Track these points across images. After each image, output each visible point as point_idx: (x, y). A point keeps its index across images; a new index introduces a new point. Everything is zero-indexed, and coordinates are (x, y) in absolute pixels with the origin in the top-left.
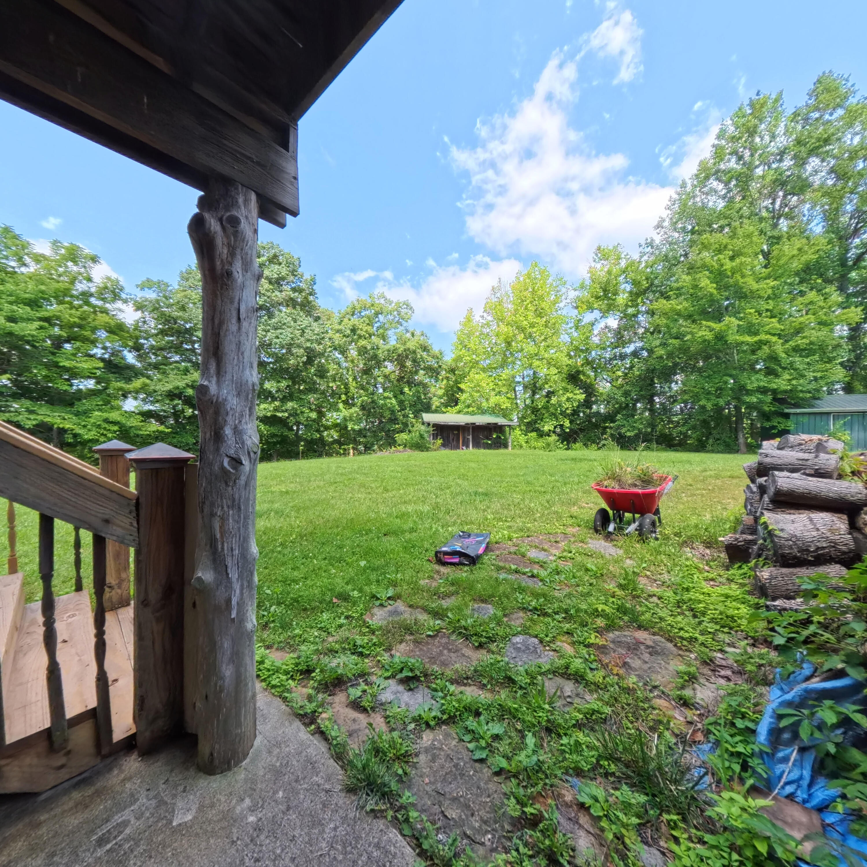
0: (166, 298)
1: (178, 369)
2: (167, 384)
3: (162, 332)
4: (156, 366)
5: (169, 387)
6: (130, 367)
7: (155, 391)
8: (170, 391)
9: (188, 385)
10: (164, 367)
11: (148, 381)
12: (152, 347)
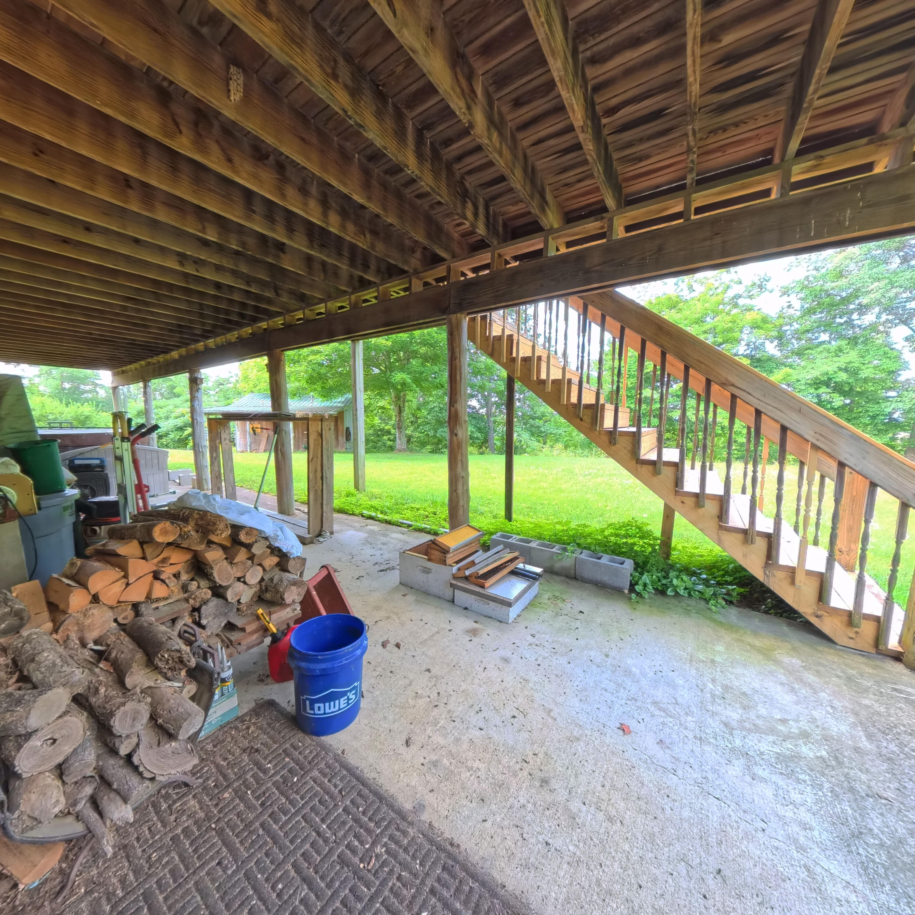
0: (817, 269)
1: (829, 351)
2: (812, 371)
3: (810, 312)
4: (799, 354)
5: (816, 373)
6: (771, 359)
7: (798, 381)
8: (817, 378)
9: (840, 369)
10: (810, 351)
11: (791, 371)
12: (797, 331)
